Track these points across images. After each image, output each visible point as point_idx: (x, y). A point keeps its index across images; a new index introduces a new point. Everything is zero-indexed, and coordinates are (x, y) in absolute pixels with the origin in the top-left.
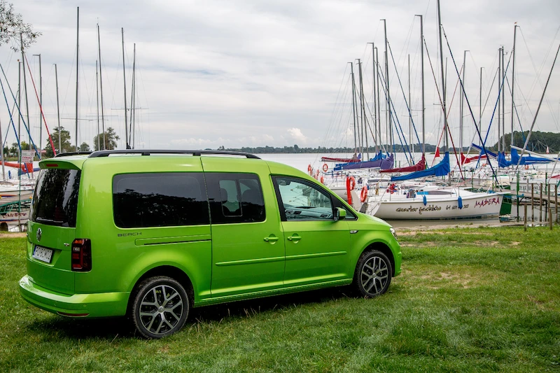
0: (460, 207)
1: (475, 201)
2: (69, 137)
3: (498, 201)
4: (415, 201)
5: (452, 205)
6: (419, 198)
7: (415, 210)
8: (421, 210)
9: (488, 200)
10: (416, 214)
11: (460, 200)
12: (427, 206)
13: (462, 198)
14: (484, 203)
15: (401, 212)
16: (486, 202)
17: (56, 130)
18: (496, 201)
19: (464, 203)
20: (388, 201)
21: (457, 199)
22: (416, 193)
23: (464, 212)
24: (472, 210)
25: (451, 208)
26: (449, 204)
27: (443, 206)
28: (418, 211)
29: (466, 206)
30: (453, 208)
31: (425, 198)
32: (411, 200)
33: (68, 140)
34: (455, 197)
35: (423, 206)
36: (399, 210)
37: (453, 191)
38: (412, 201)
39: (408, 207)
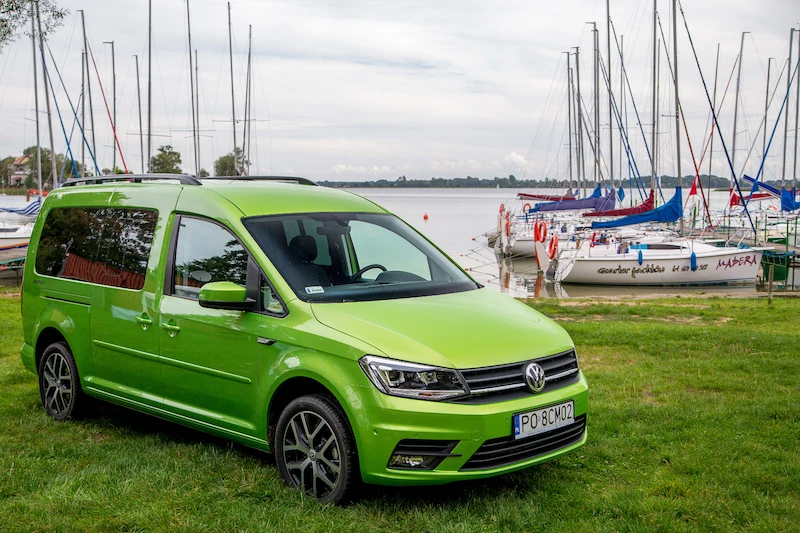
0: (694, 269)
1: (717, 259)
2: (180, 161)
3: (754, 260)
4: (627, 258)
5: (682, 264)
6: (633, 254)
7: (625, 271)
8: (635, 271)
9: (738, 258)
10: (627, 277)
11: (693, 258)
12: (644, 266)
13: (697, 256)
14: (732, 263)
15: (605, 274)
16: (735, 261)
17: (162, 150)
18: (751, 260)
19: (699, 263)
20: (586, 258)
21: (690, 256)
22: (629, 247)
23: (699, 275)
24: (712, 273)
25: (680, 269)
26: (677, 264)
27: (668, 267)
28: (630, 272)
29: (704, 267)
30: (683, 270)
31: (640, 254)
32: (621, 257)
33: (178, 165)
34: (686, 254)
35: (637, 267)
36: (602, 271)
37: (684, 244)
38: (622, 259)
39: (615, 266)
